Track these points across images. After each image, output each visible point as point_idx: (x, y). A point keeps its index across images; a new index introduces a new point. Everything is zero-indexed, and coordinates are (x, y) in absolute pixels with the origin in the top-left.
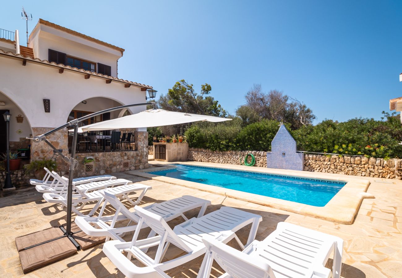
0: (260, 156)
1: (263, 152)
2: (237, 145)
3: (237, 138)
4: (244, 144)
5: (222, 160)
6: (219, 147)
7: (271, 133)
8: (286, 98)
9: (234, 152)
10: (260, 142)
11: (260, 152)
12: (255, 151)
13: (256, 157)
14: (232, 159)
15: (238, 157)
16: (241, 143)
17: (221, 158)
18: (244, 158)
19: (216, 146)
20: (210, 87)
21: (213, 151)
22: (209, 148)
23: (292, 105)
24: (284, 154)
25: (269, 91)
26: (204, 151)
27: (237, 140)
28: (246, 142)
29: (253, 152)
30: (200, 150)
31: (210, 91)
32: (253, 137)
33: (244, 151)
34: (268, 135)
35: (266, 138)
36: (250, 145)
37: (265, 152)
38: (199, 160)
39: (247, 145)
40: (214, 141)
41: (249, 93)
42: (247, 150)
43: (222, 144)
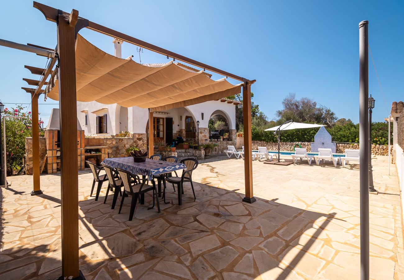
0: (305, 145)
1: (307, 143)
2: (287, 139)
3: (288, 134)
4: (293, 137)
5: (275, 148)
6: (273, 140)
7: (313, 131)
8: (315, 104)
9: (284, 143)
10: (305, 136)
11: (305, 143)
12: (301, 142)
13: (302, 146)
14: (283, 148)
15: (288, 146)
16: (290, 137)
17: (274, 147)
18: (292, 147)
19: (270, 139)
20: (253, 94)
21: (268, 142)
22: (264, 140)
23: (319, 110)
24: (323, 144)
25: (301, 98)
26: (259, 142)
27: (287, 135)
28: (294, 136)
29: (300, 143)
30: (256, 142)
31: (253, 98)
32: (299, 133)
33: (292, 143)
34: (312, 132)
35: (309, 134)
36: (297, 138)
37: (309, 143)
38: (255, 149)
39: (295, 139)
40: (268, 136)
41: (286, 100)
42: (295, 141)
43: (275, 138)
